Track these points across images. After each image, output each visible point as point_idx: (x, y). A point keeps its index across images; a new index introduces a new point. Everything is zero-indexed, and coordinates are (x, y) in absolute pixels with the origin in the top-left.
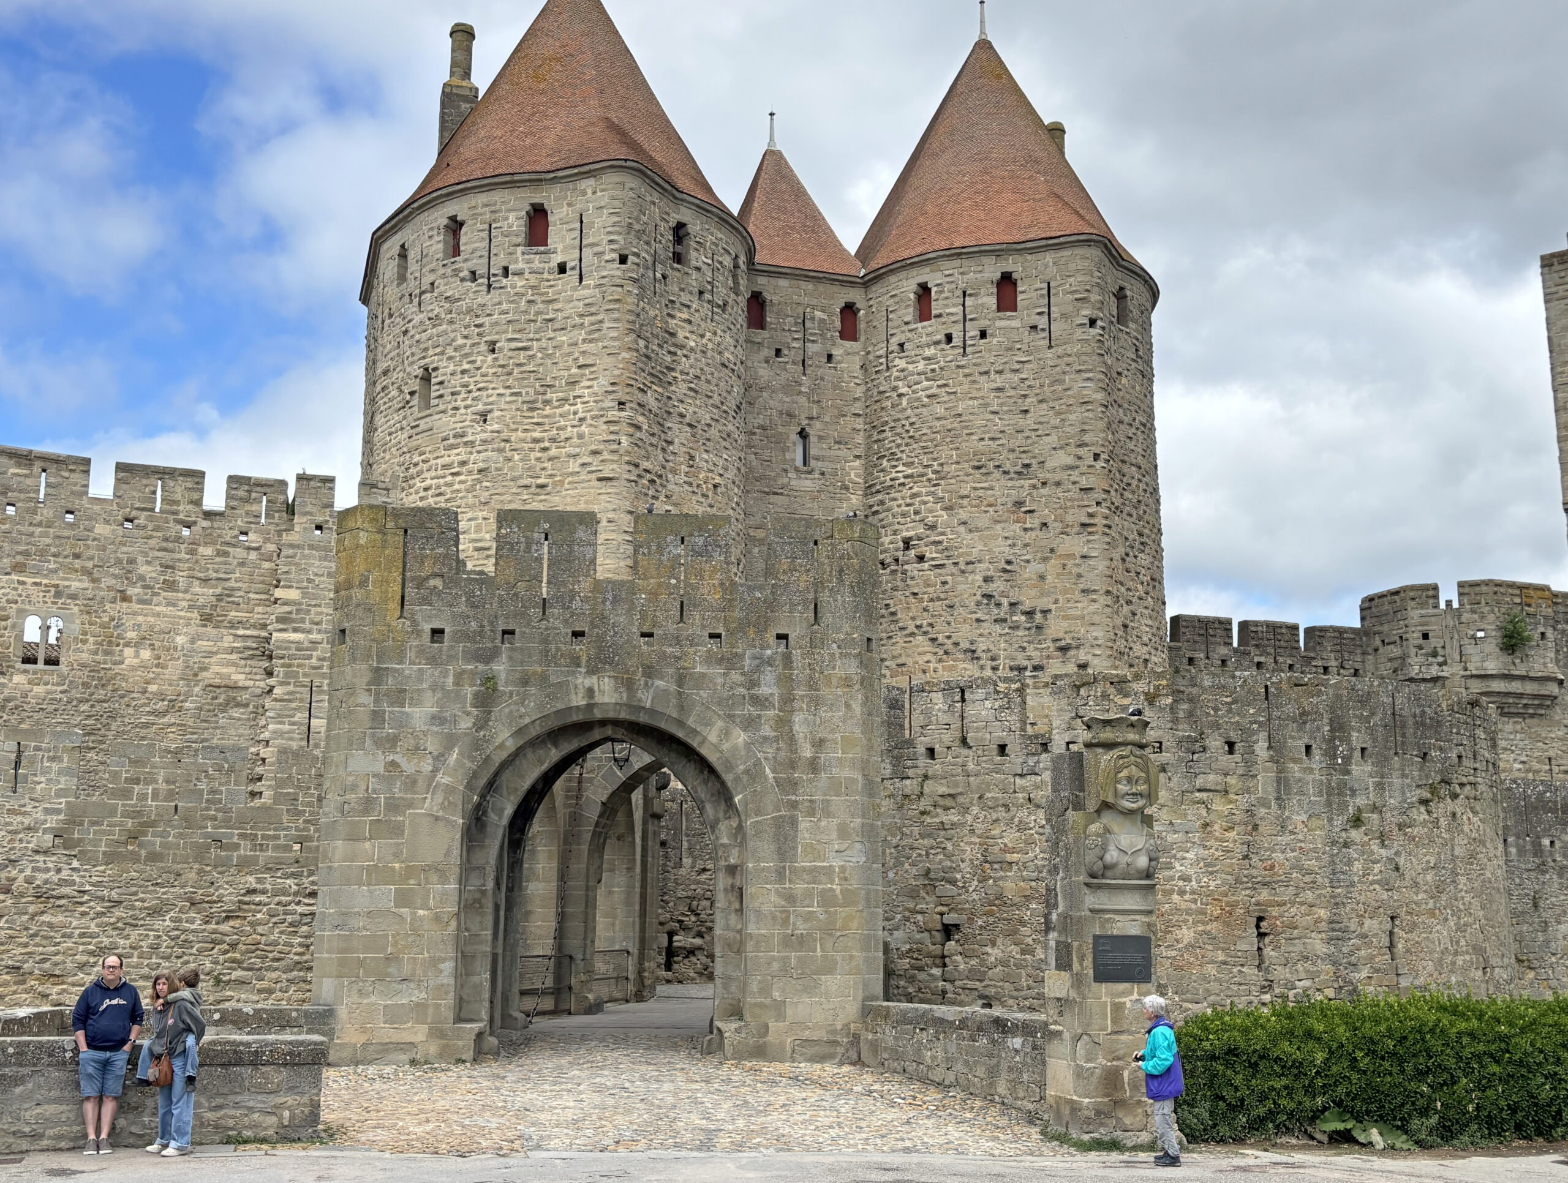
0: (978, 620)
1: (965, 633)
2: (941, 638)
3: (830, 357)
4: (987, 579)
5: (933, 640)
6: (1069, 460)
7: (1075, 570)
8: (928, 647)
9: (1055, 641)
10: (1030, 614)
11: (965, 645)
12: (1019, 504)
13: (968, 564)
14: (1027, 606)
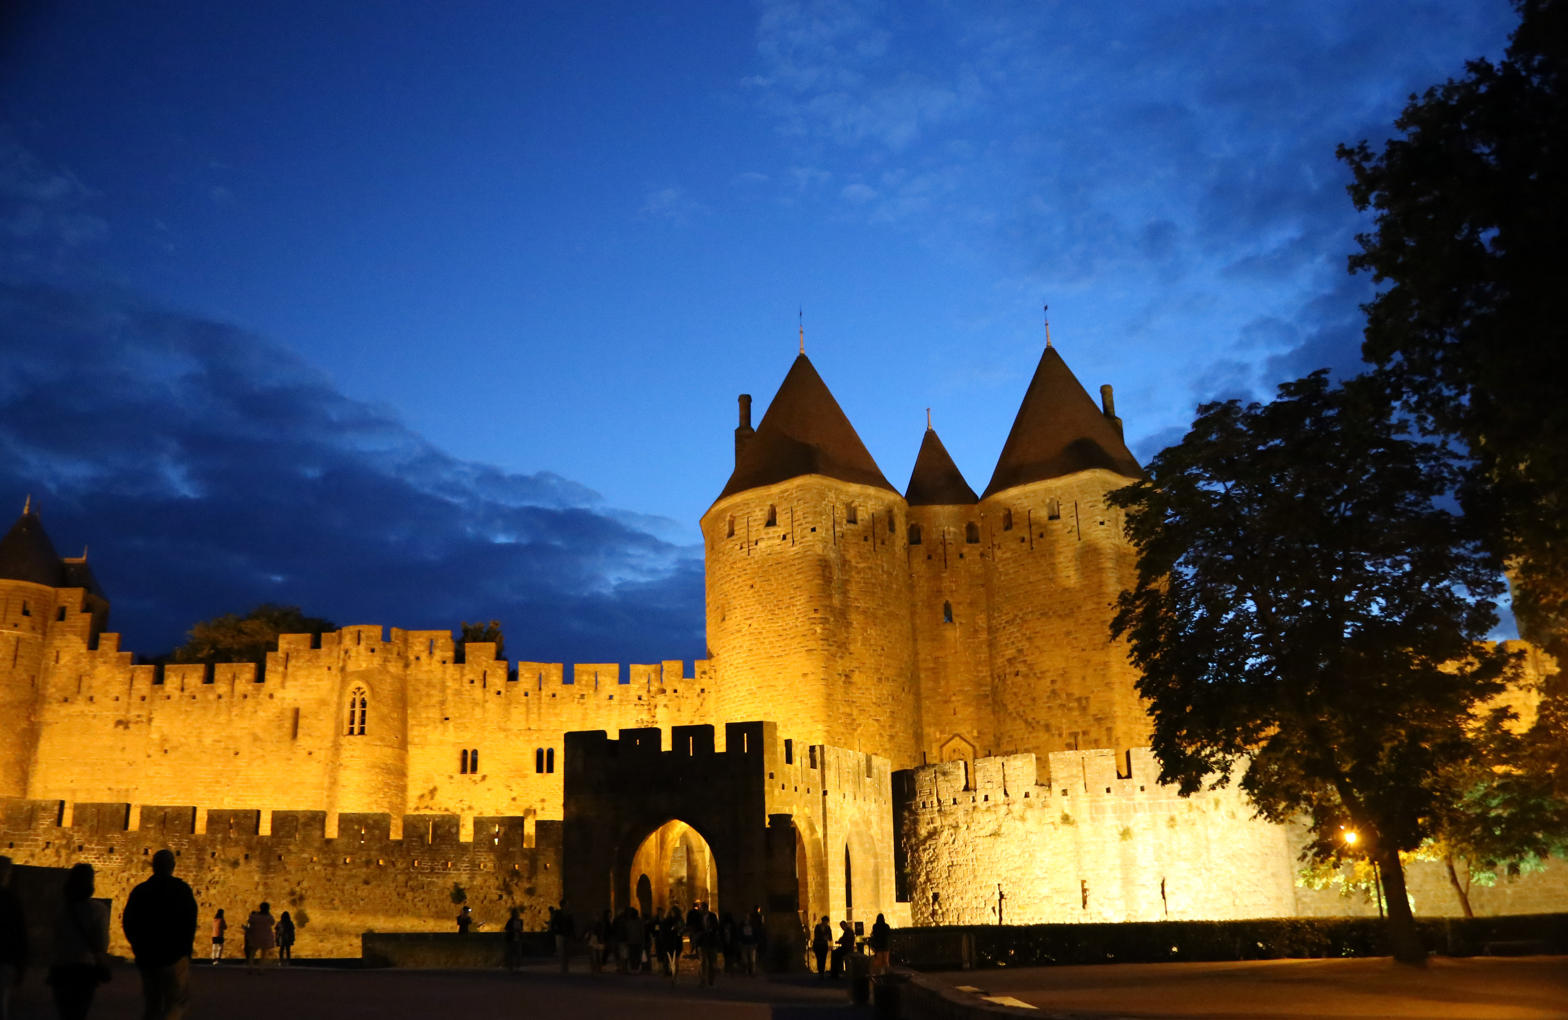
0: (1049, 707)
1: (1042, 716)
2: (1030, 720)
3: (961, 556)
4: (1053, 682)
5: (1026, 721)
6: (1094, 606)
7: (1101, 673)
8: (1023, 725)
9: (1094, 715)
10: (1079, 700)
11: (1042, 722)
12: (1068, 633)
13: (1042, 673)
14: (1077, 695)
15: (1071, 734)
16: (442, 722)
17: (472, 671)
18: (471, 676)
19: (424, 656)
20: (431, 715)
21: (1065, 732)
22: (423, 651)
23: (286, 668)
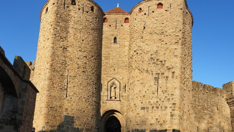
0: (149, 64)
2: (141, 69)
3: (122, 25)
4: (151, 55)
10: (161, 62)
11: (146, 69)
13: (147, 52)
14: (161, 59)
15: (156, 74)
21: (154, 73)
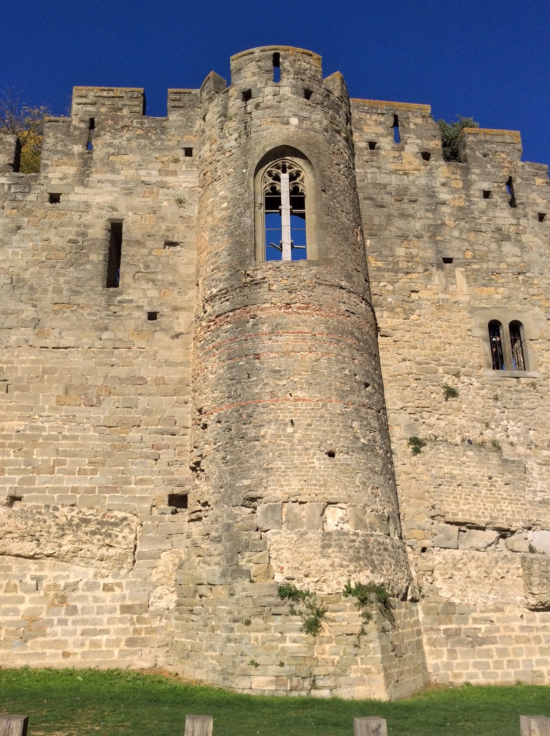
16: (439, 267)
17: (486, 176)
18: (486, 186)
19: (386, 143)
20: (414, 251)
22: (382, 135)
23: (89, 146)
